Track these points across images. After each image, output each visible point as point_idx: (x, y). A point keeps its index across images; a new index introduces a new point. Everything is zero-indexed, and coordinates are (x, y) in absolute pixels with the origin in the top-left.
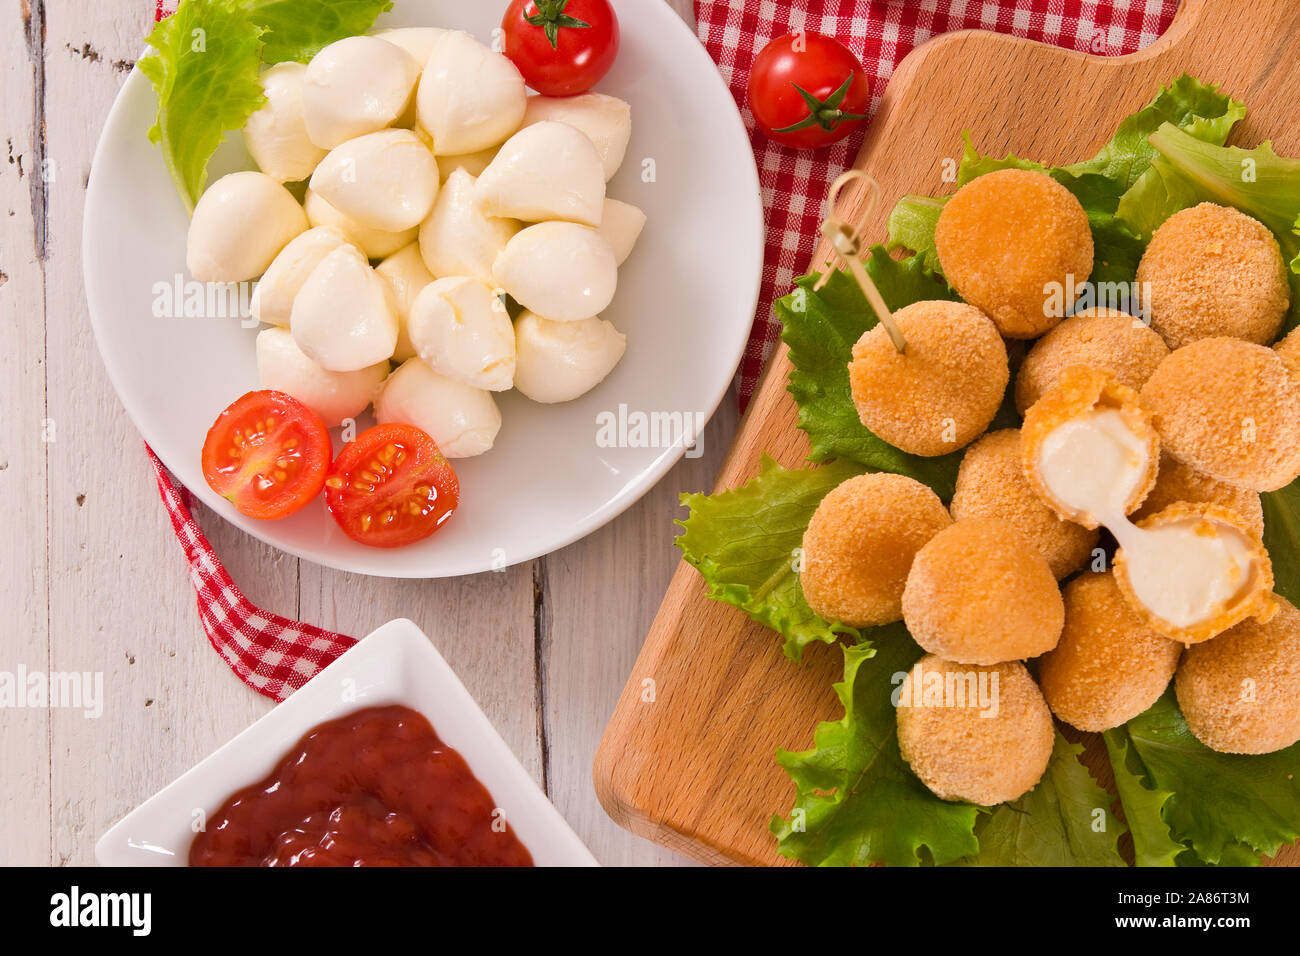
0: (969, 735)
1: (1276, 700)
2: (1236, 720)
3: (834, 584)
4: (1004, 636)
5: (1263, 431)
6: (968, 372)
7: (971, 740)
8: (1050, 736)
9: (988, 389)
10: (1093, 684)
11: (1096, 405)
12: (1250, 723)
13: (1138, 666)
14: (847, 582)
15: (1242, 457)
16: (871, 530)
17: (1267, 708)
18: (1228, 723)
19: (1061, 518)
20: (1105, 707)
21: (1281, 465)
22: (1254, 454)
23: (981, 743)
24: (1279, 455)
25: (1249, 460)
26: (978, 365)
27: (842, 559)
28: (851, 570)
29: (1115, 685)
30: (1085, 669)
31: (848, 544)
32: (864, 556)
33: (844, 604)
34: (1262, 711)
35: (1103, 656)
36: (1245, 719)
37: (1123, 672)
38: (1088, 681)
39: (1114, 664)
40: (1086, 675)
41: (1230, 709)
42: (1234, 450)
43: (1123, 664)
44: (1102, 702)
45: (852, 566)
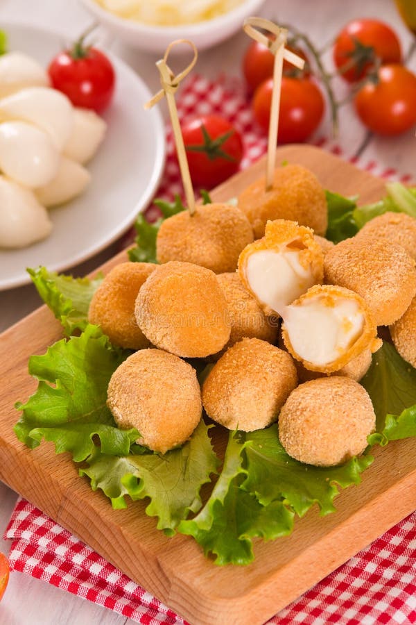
0: (145, 370)
1: (331, 406)
7: (145, 373)
9: (232, 243)
10: (229, 373)
11: (288, 246)
12: (310, 414)
13: (257, 371)
14: (113, 298)
17: (323, 407)
23: (150, 374)
26: (230, 226)
27: (115, 284)
28: (118, 291)
29: (240, 378)
31: (122, 277)
34: (320, 408)
35: (239, 360)
36: (308, 410)
37: (247, 371)
38: (226, 371)
39: (244, 366)
40: (225, 368)
41: (302, 402)
43: (249, 366)
44: (230, 387)
45: (120, 289)
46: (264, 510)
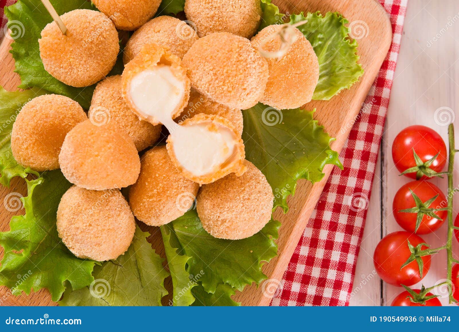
0: (90, 225)
1: (244, 213)
2: (224, 221)
3: (27, 148)
4: (108, 175)
5: (240, 79)
6: (97, 45)
7: (91, 228)
8: (133, 227)
9: (107, 54)
10: (153, 201)
11: (159, 64)
12: (230, 223)
13: (176, 194)
14: (33, 148)
15: (230, 92)
16: (46, 122)
17: (239, 216)
18: (220, 223)
19: (140, 119)
20: (159, 213)
21: (249, 96)
22: (235, 91)
23: (96, 229)
24: (248, 91)
25: (232, 93)
26: (102, 42)
27: (31, 136)
28: (35, 142)
29: (164, 203)
30: (150, 194)
31: (34, 129)
32: (42, 135)
33: (32, 158)
34: (236, 218)
35: (158, 188)
36: (227, 221)
37: (168, 196)
38: (151, 200)
39: (164, 192)
40: (150, 197)
41: (220, 216)
42: (225, 88)
43: (168, 192)
44: (158, 211)
45: (36, 139)
46: (213, 297)
